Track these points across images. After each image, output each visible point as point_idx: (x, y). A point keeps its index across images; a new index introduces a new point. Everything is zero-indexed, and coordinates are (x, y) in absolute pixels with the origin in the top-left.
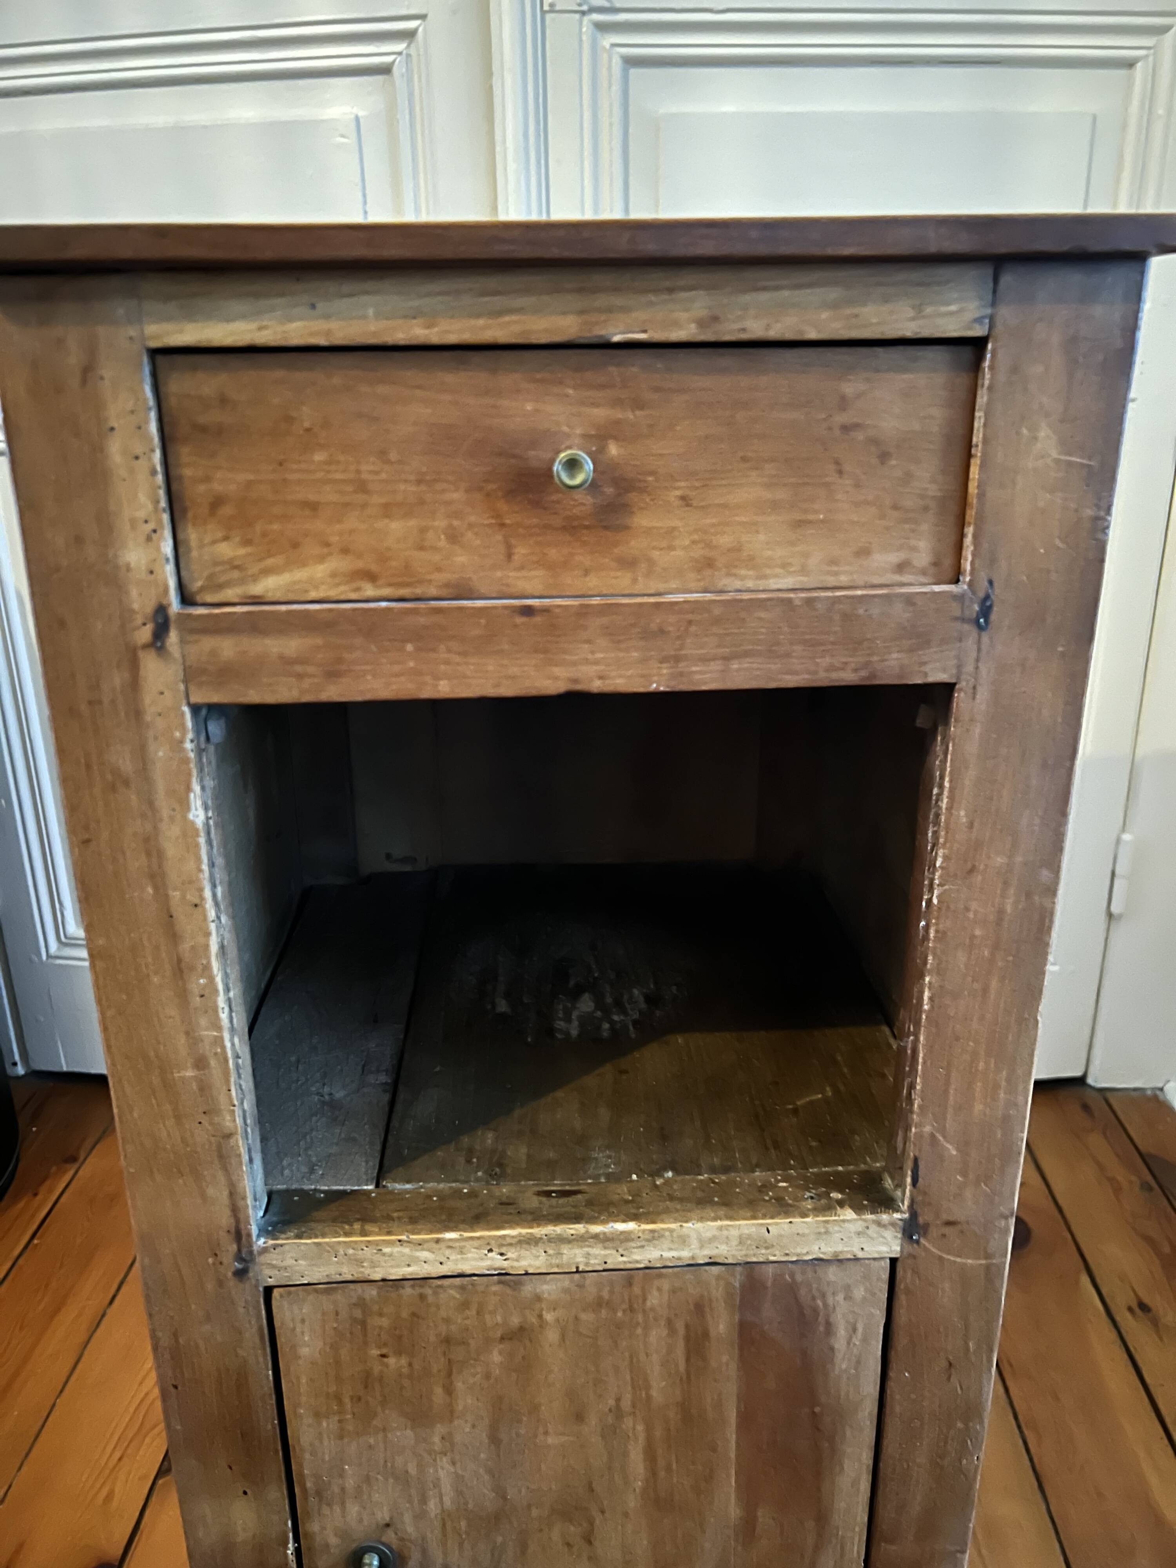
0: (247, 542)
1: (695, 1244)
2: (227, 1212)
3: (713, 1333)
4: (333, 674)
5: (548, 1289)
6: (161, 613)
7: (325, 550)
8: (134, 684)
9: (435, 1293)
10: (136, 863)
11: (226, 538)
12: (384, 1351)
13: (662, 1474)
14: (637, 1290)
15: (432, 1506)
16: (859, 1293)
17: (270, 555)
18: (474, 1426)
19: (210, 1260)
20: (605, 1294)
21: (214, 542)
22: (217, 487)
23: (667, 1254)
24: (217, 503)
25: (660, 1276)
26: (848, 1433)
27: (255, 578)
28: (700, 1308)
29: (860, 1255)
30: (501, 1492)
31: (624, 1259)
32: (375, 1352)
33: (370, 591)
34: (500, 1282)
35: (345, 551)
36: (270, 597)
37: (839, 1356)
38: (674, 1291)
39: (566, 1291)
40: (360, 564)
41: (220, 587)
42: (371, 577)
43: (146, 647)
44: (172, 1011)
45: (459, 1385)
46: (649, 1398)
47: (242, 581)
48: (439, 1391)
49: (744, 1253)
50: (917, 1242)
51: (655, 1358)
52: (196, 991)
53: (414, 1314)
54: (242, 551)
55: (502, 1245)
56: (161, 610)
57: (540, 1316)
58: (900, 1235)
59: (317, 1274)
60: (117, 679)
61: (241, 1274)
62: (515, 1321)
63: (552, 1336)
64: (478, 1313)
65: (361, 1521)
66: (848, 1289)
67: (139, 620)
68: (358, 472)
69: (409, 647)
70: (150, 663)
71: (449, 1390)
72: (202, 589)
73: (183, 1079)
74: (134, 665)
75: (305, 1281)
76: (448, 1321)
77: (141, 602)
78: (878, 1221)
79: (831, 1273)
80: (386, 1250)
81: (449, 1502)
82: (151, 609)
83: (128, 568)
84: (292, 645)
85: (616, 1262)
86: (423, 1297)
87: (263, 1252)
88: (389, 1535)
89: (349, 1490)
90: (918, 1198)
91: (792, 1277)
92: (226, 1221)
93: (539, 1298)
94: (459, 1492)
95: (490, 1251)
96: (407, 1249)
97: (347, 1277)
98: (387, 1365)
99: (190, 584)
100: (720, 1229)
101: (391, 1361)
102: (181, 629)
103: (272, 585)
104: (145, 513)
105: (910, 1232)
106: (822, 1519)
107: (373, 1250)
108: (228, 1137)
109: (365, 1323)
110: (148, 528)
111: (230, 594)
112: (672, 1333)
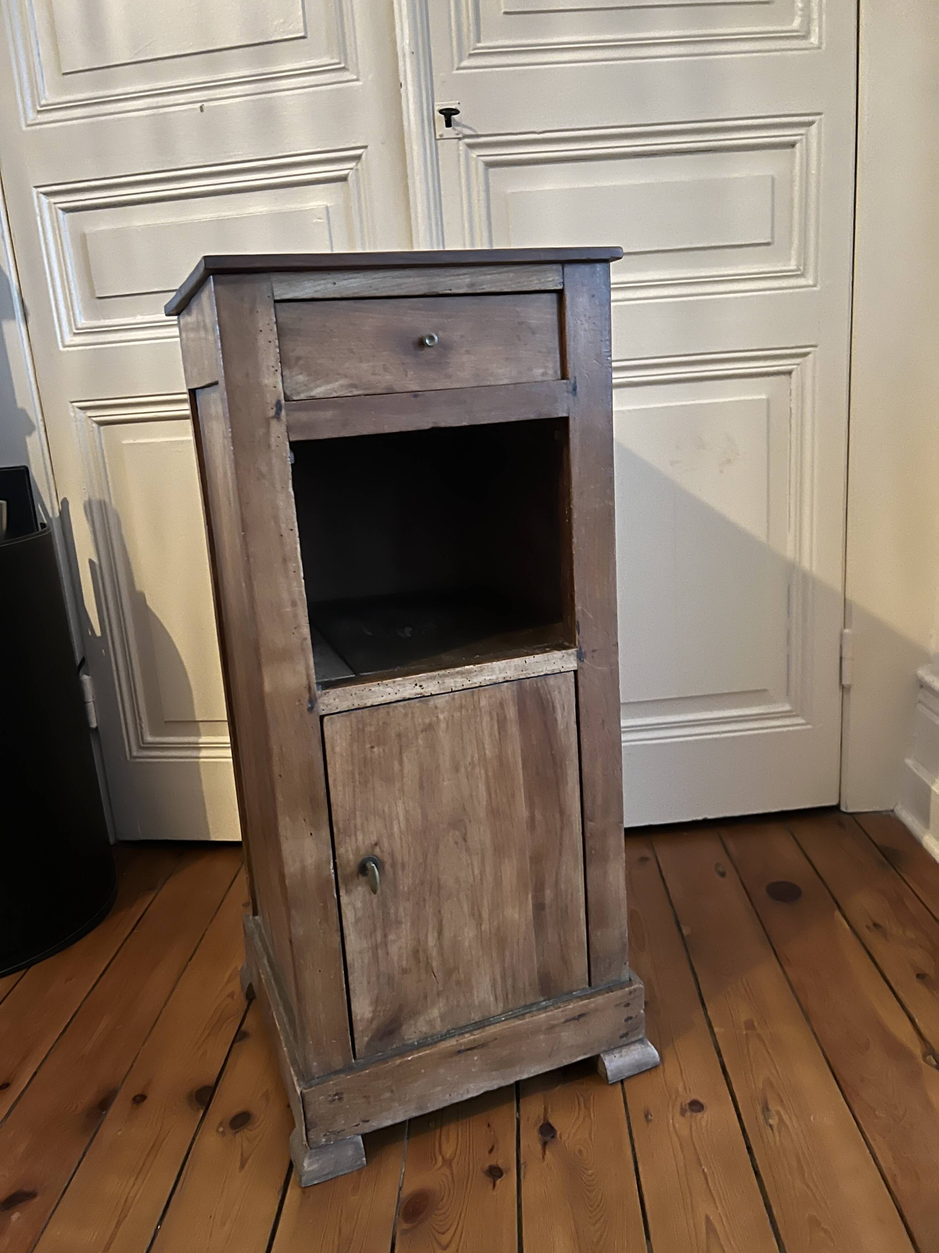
0: (309, 375)
1: (498, 672)
2: (305, 678)
3: (508, 717)
5: (440, 702)
6: (278, 403)
7: (339, 376)
8: (268, 434)
9: (394, 711)
11: (301, 374)
12: (373, 744)
13: (493, 796)
14: (476, 699)
15: (396, 829)
16: (563, 688)
17: (318, 379)
18: (412, 781)
19: (297, 704)
20: (464, 702)
21: (297, 375)
22: (298, 353)
23: (488, 678)
24: (298, 358)
25: (485, 690)
26: (567, 762)
27: (311, 389)
28: (502, 705)
29: (562, 670)
30: (425, 816)
31: (470, 682)
32: (368, 746)
33: (356, 392)
34: (420, 701)
35: (346, 376)
36: (318, 396)
38: (490, 697)
39: (447, 702)
40: (351, 382)
41: (299, 393)
42: (355, 386)
43: (273, 417)
44: (282, 580)
45: (405, 759)
46: (485, 754)
47: (308, 390)
48: (396, 763)
49: (517, 674)
50: (583, 661)
51: (486, 733)
52: (292, 569)
53: (384, 723)
54: (307, 378)
55: (421, 681)
57: (437, 717)
58: (576, 658)
59: (344, 706)
60: (261, 431)
61: (311, 709)
62: (427, 721)
63: (443, 726)
64: (412, 719)
65: (364, 843)
66: (559, 688)
67: (269, 407)
68: (350, 345)
69: (373, 413)
70: (274, 423)
71: (401, 763)
72: (292, 394)
73: (286, 611)
74: (268, 426)
75: (338, 710)
76: (399, 724)
77: (271, 400)
78: (567, 653)
79: (551, 681)
80: (373, 689)
81: (403, 826)
82: (274, 402)
83: (266, 386)
84: (329, 414)
85: (467, 684)
86: (388, 713)
87: (320, 696)
88: (377, 850)
89: (359, 826)
90: (581, 640)
91: (537, 684)
92: (305, 682)
93: (436, 707)
94: (407, 820)
95: (416, 685)
96: (381, 688)
97: (356, 706)
98: (374, 752)
99: (288, 393)
100: (507, 663)
101: (375, 750)
102: (286, 410)
103: (318, 392)
104: (273, 363)
105: (580, 657)
106: (562, 812)
107: (367, 690)
108: (305, 639)
109: (363, 730)
110: (273, 370)
111: (302, 396)
112: (491, 719)
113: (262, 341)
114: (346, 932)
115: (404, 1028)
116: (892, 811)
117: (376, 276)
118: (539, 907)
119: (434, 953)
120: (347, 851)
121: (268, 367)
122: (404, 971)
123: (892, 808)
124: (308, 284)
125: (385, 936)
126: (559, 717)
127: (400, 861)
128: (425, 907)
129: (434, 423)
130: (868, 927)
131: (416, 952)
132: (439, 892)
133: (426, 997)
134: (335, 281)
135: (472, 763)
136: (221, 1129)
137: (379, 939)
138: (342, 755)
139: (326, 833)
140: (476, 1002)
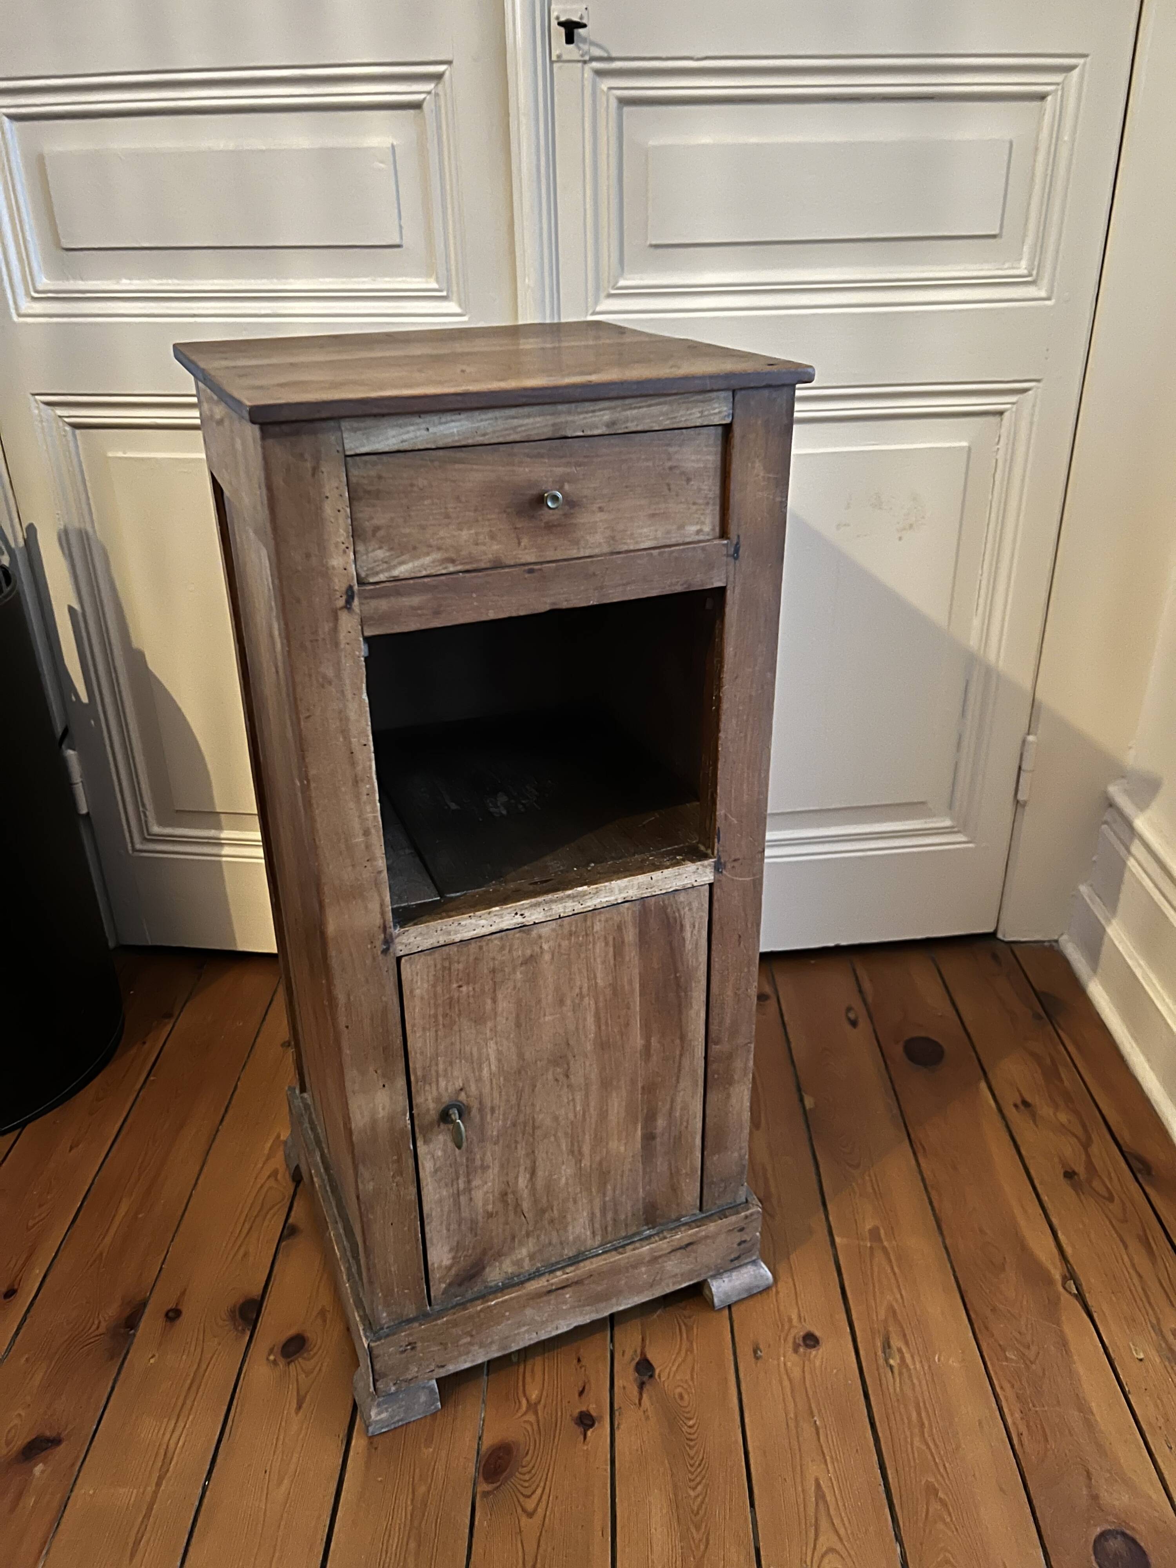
0: (391, 549)
1: (617, 892)
2: (379, 916)
3: (626, 940)
4: (437, 613)
5: (545, 930)
7: (430, 549)
8: (335, 630)
9: (487, 944)
10: (334, 725)
11: (380, 548)
12: (460, 983)
13: (603, 1028)
14: (589, 923)
15: (485, 1072)
16: (695, 905)
17: (402, 554)
18: (507, 1019)
19: (369, 946)
20: (574, 929)
21: (374, 550)
22: (376, 522)
23: (604, 900)
24: (377, 529)
25: (600, 913)
26: (693, 985)
27: (395, 567)
28: (620, 928)
29: (695, 884)
30: (521, 1056)
31: (583, 907)
32: (455, 985)
33: (452, 569)
34: (520, 932)
35: (439, 549)
36: (402, 576)
37: (687, 942)
38: (606, 921)
39: (553, 930)
40: (446, 555)
41: (377, 573)
42: (452, 561)
43: (342, 608)
44: (352, 805)
45: (500, 996)
46: (596, 983)
47: (389, 569)
48: (489, 1001)
49: (640, 893)
50: (721, 872)
51: (599, 960)
52: (365, 792)
53: (476, 959)
54: (387, 554)
55: (522, 909)
56: (350, 588)
57: (541, 947)
58: (713, 870)
59: (427, 944)
60: (326, 627)
61: (385, 951)
62: (528, 952)
63: (547, 957)
64: (509, 952)
65: (447, 1089)
66: (690, 904)
67: (338, 594)
68: (446, 508)
69: (474, 595)
70: (344, 616)
71: (494, 1001)
72: (367, 575)
73: (357, 842)
74: (336, 619)
75: (420, 949)
76: (494, 959)
77: (339, 585)
78: (703, 866)
79: (682, 897)
80: (463, 923)
81: (493, 1068)
82: (344, 589)
83: (334, 568)
84: (415, 600)
85: (578, 908)
86: (481, 948)
87: (399, 935)
88: (462, 1096)
89: (441, 1072)
90: (721, 849)
91: (663, 902)
92: (378, 921)
93: (540, 937)
94: (499, 1061)
95: (516, 914)
96: (473, 921)
97: (442, 943)
98: (461, 992)
99: (363, 574)
100: (629, 881)
101: (464, 989)
102: (359, 598)
103: (401, 571)
104: (342, 539)
105: (718, 868)
106: (682, 1038)
107: (456, 924)
108: (380, 872)
109: (450, 969)
110: (344, 546)
111: (382, 577)
112: (607, 944)
113: (328, 509)
114: (423, 1183)
115: (487, 1270)
116: (1056, 941)
117: (484, 417)
118: (649, 1138)
119: (525, 1194)
120: (426, 1100)
121: (336, 545)
122: (490, 1215)
123: (1056, 938)
124: (391, 432)
125: (469, 1182)
126: (688, 934)
127: (489, 1105)
128: (516, 1148)
129: (554, 604)
130: (1016, 1106)
131: (504, 1194)
132: (533, 1132)
133: (513, 1238)
134: (428, 426)
135: (581, 996)
136: (272, 1358)
137: (462, 1186)
138: (422, 998)
139: (401, 1082)
140: (571, 1238)
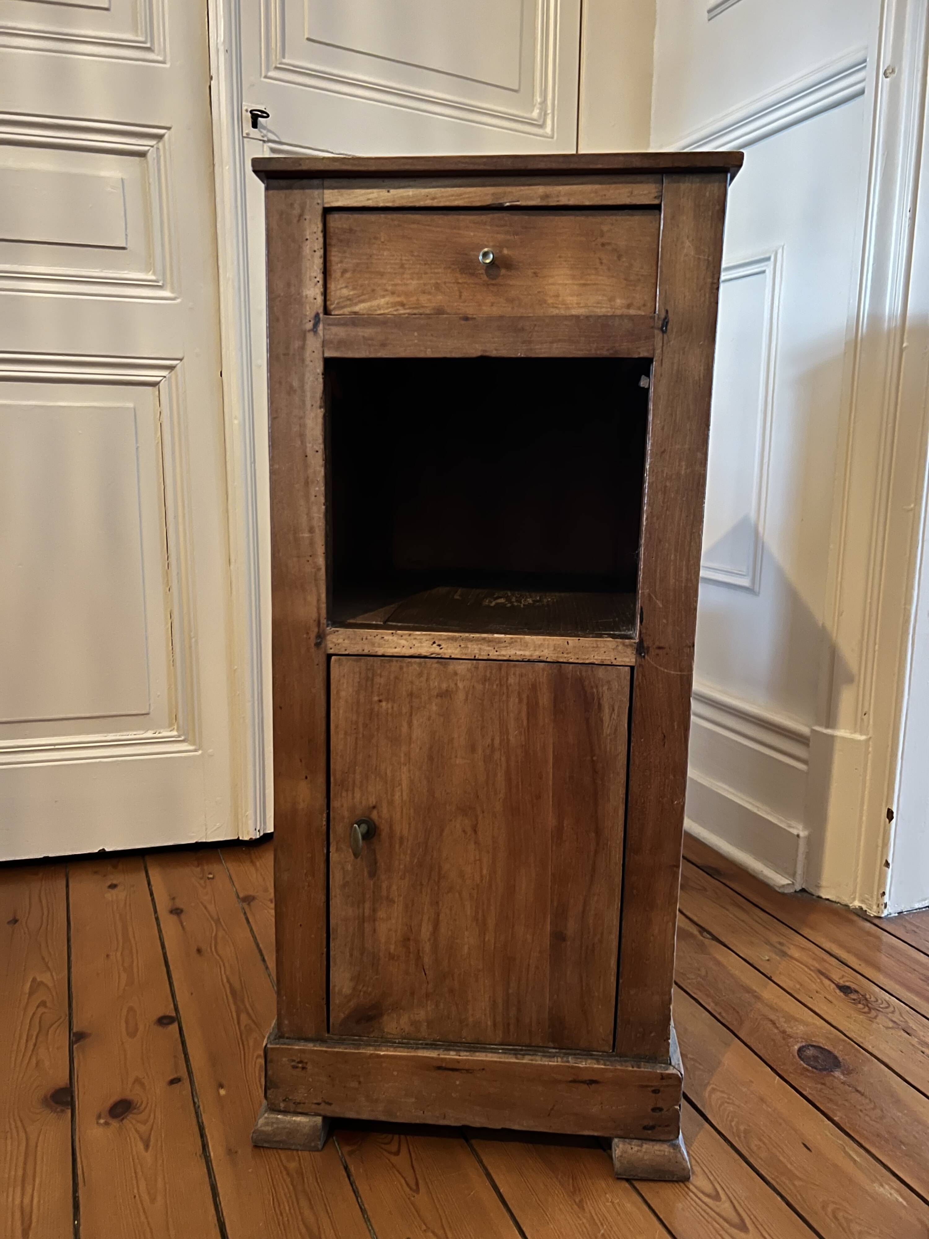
0: (355, 289)
1: (531, 647)
2: (315, 610)
3: (540, 703)
4: (383, 345)
5: (461, 668)
6: (317, 315)
7: (386, 293)
8: (303, 347)
9: (408, 666)
11: (346, 287)
12: (381, 698)
13: (514, 790)
14: (503, 673)
15: (397, 797)
16: (615, 686)
17: (363, 295)
18: (421, 748)
19: (304, 635)
20: (488, 675)
21: (342, 288)
22: (344, 265)
24: (344, 272)
25: (515, 666)
26: (612, 775)
27: (356, 304)
28: (534, 688)
29: (615, 663)
30: (431, 791)
31: (498, 653)
32: (376, 698)
33: (402, 311)
34: (437, 662)
35: (394, 294)
36: (361, 312)
38: (521, 676)
39: (468, 670)
40: (399, 300)
41: (342, 308)
42: (403, 305)
43: (310, 330)
44: (302, 502)
45: (415, 722)
46: (508, 739)
48: (405, 724)
49: (555, 655)
50: (642, 658)
51: (512, 716)
52: (313, 493)
53: (396, 678)
54: (353, 293)
55: (439, 640)
57: (456, 684)
58: (634, 653)
59: (353, 649)
61: (318, 645)
62: (444, 686)
63: (461, 695)
64: (427, 680)
65: (361, 803)
66: (608, 683)
67: (307, 319)
68: (401, 260)
69: (416, 334)
70: (310, 337)
71: (410, 725)
72: (332, 308)
73: (303, 536)
74: (303, 339)
75: (347, 653)
76: (412, 683)
77: (309, 311)
78: (624, 645)
79: (600, 673)
81: (405, 797)
82: (313, 313)
83: (306, 296)
84: (368, 331)
85: (493, 654)
86: (401, 668)
87: (330, 633)
88: (374, 815)
89: (358, 782)
90: (644, 631)
91: (580, 672)
92: (314, 614)
93: (456, 673)
94: (411, 790)
95: (434, 643)
96: (395, 638)
97: (366, 652)
98: (381, 707)
100: (545, 640)
101: (384, 704)
102: (324, 323)
103: (362, 307)
104: (315, 274)
105: (640, 651)
107: (380, 637)
109: (373, 680)
110: (315, 280)
111: (345, 311)
112: (521, 701)
113: (306, 249)
114: (332, 893)
115: (384, 1019)
118: (559, 937)
119: (427, 947)
121: (310, 276)
122: (392, 956)
124: (363, 192)
125: (374, 910)
126: (606, 717)
127: (398, 834)
128: (421, 891)
129: (485, 352)
131: (407, 939)
132: (439, 882)
133: (413, 994)
135: (492, 746)
137: (367, 912)
138: (346, 701)
139: (321, 780)
